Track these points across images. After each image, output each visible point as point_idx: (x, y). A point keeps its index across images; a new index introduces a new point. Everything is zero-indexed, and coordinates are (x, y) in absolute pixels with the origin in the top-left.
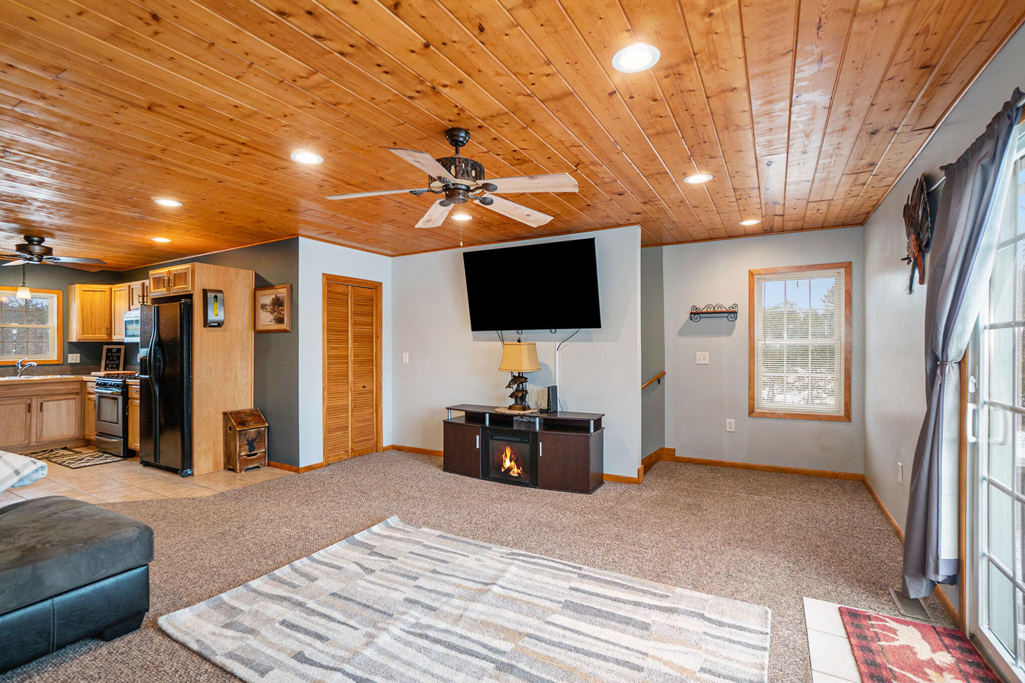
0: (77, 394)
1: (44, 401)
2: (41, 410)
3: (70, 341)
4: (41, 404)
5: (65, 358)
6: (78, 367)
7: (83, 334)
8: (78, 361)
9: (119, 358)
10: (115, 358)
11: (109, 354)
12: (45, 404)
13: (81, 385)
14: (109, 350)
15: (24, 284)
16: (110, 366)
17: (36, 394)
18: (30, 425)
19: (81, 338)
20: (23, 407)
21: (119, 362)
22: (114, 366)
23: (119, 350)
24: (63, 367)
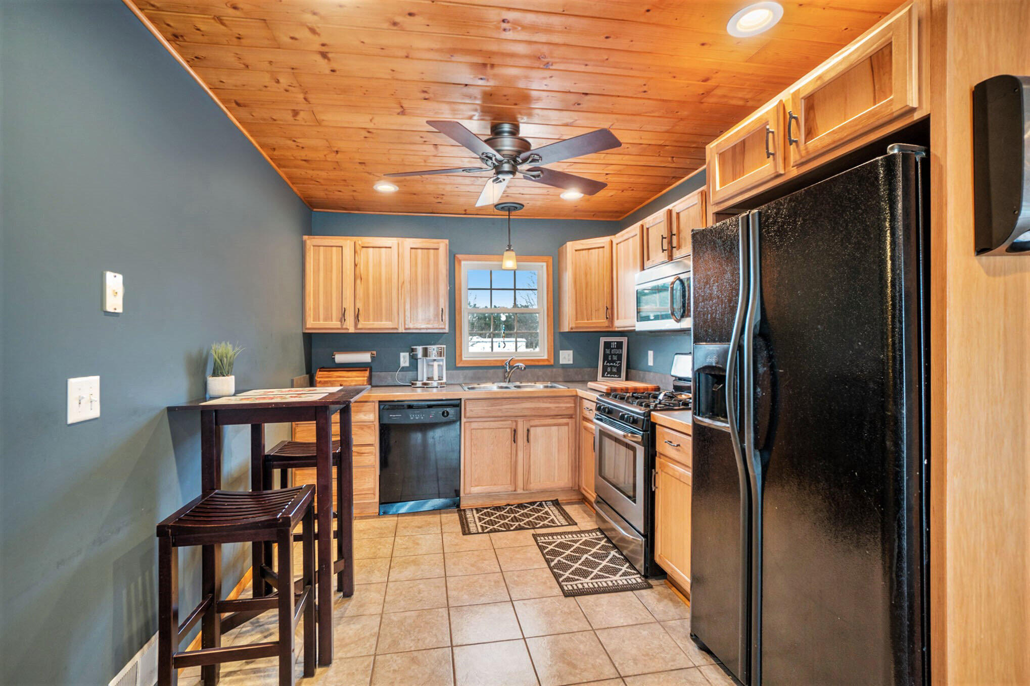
0: (571, 417)
1: (532, 426)
2: (528, 441)
3: (562, 331)
4: (528, 430)
5: (556, 356)
6: (571, 370)
7: (576, 320)
8: (571, 362)
9: (620, 357)
10: (615, 358)
11: (608, 352)
12: (532, 431)
13: (575, 403)
14: (607, 345)
15: (509, 246)
16: (609, 369)
17: (521, 414)
18: (516, 462)
19: (574, 326)
20: (508, 433)
21: (621, 363)
22: (615, 370)
23: (620, 345)
24: (554, 370)
